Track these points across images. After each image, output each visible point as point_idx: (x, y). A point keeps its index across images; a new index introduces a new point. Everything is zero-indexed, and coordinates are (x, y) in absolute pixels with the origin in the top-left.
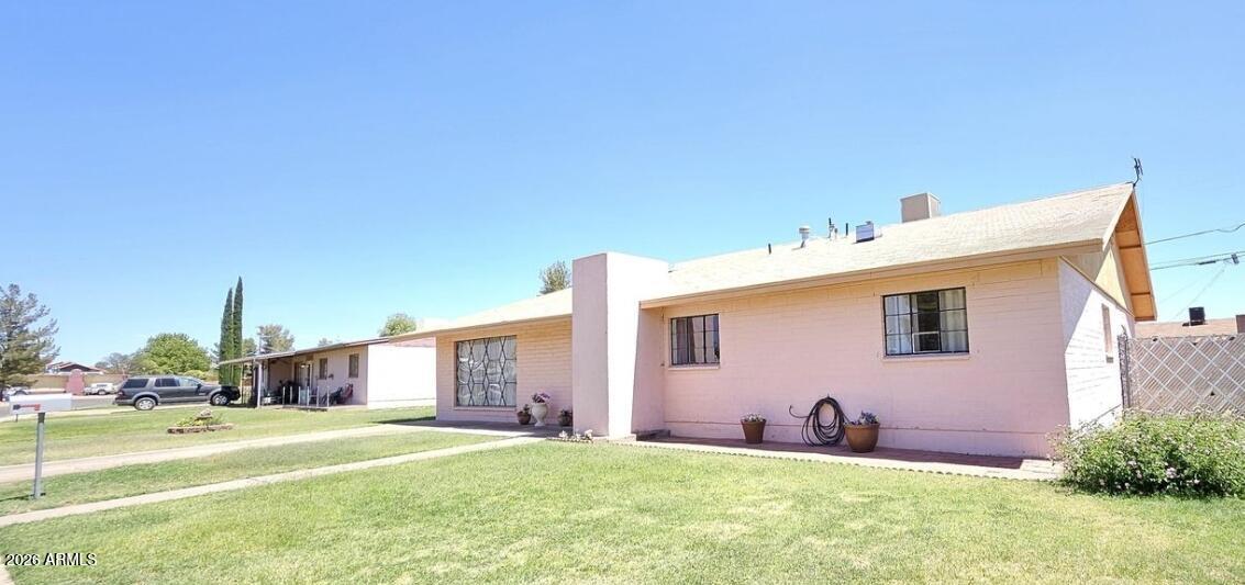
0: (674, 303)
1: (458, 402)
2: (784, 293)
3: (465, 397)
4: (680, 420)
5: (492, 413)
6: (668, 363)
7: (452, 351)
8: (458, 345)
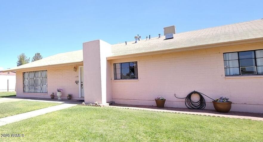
0: (116, 58)
1: (24, 91)
2: (168, 54)
3: (27, 90)
4: (120, 98)
5: (37, 95)
6: (113, 79)
7: (22, 75)
8: (24, 73)
